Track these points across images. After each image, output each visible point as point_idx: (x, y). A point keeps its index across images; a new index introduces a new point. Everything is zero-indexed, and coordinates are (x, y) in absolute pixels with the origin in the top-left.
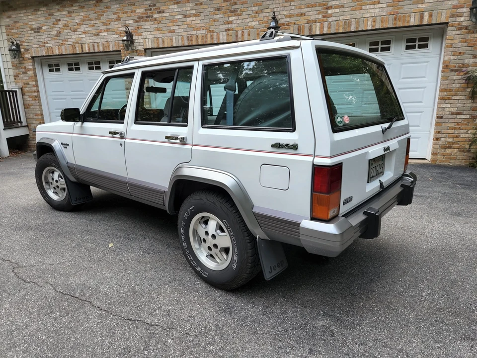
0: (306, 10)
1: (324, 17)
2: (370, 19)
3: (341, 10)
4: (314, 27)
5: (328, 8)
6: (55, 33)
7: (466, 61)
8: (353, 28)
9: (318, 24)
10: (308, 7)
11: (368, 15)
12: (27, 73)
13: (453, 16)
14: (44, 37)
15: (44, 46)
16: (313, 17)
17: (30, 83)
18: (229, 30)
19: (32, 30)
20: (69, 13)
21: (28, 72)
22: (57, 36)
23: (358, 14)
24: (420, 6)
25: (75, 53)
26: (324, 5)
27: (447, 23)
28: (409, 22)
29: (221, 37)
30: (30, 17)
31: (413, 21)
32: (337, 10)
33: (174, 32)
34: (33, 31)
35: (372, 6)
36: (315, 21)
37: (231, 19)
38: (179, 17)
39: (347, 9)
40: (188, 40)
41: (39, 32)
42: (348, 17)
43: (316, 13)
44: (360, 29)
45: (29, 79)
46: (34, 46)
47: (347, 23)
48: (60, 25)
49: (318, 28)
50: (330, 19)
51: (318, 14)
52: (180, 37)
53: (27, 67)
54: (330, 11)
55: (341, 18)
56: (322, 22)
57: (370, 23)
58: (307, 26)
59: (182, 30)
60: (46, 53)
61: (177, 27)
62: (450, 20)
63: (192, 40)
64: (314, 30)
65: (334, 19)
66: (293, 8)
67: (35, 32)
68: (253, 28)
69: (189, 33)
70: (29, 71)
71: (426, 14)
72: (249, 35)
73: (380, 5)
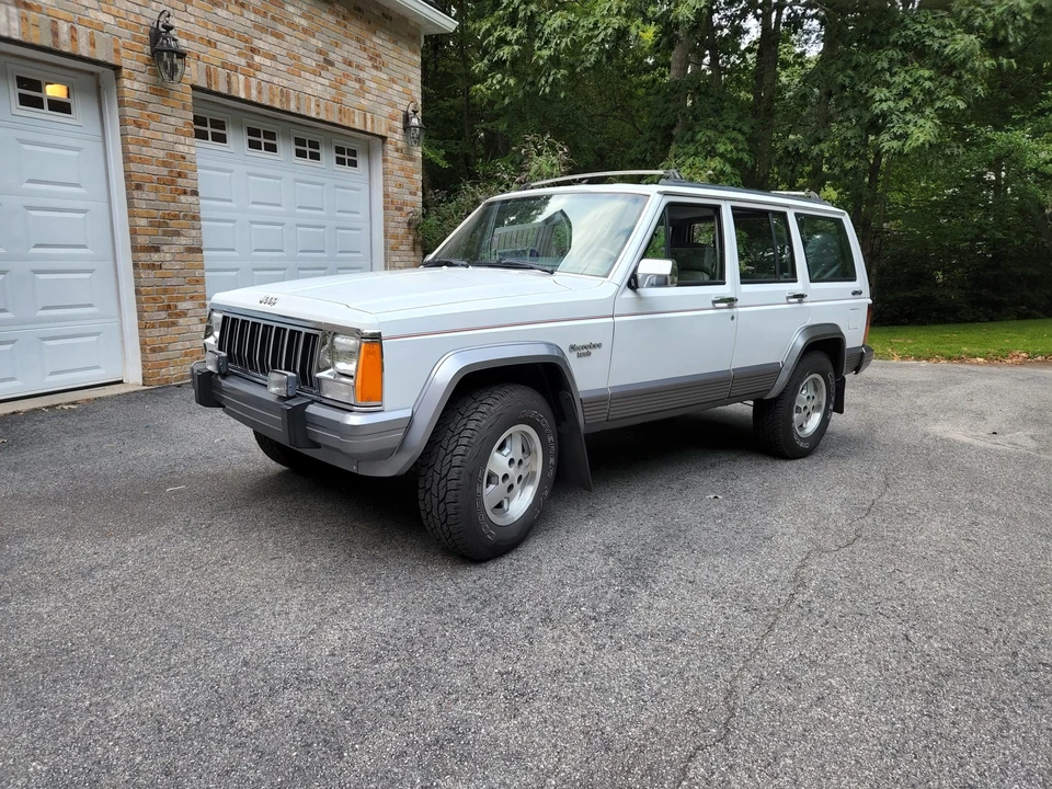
0: (215, 36)
1: (249, 66)
2: (313, 99)
3: (273, 63)
4: (233, 79)
5: (253, 51)
7: (405, 197)
8: (293, 108)
9: (242, 77)
10: (220, 31)
11: (310, 91)
13: (390, 129)
16: (230, 58)
18: (27, 6)
23: (297, 83)
24: (362, 100)
26: (246, 41)
27: (384, 138)
28: (354, 122)
31: (358, 124)
32: (268, 62)
35: (312, 77)
36: (235, 68)
39: (282, 67)
42: (285, 83)
43: (235, 51)
44: (302, 113)
47: (285, 94)
49: (241, 86)
50: (260, 75)
51: (239, 54)
54: (257, 59)
55: (275, 80)
56: (247, 76)
57: (313, 106)
58: (222, 73)
62: (389, 134)
64: (234, 86)
65: (266, 77)
66: (192, 19)
68: (100, 27)
71: (368, 115)
72: (93, 44)
73: (321, 80)
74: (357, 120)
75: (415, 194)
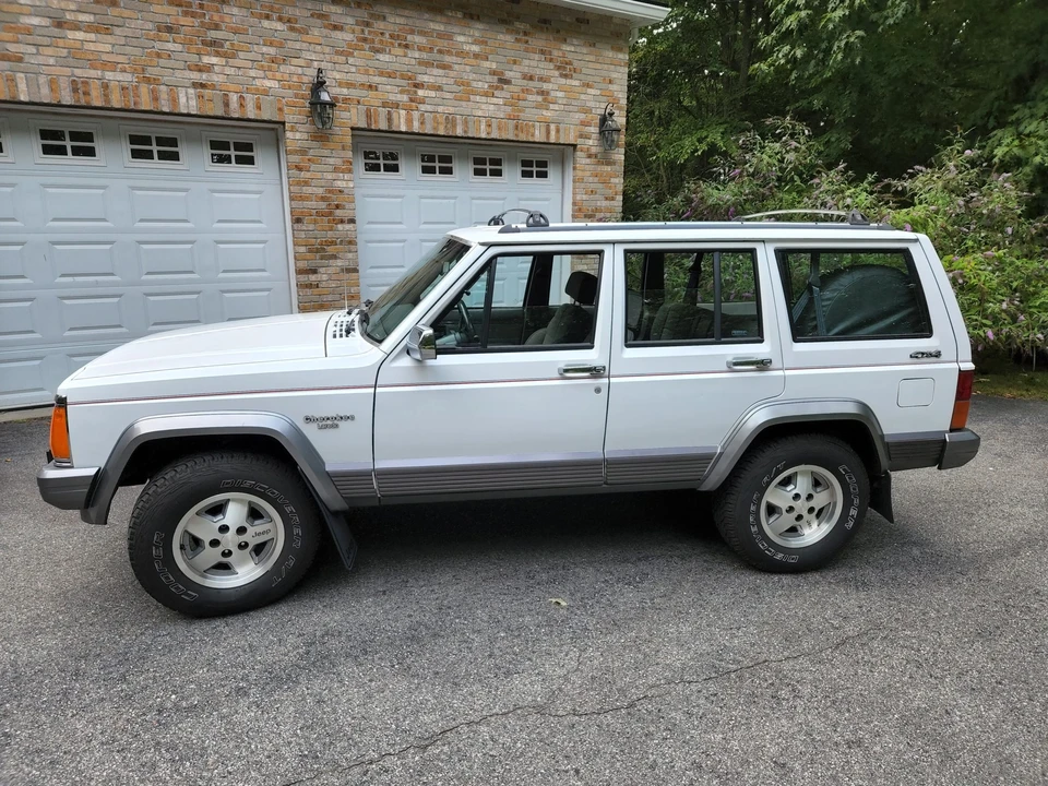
0: (377, 79)
1: (411, 100)
2: (484, 120)
3: (439, 94)
4: (395, 115)
5: (417, 86)
7: (599, 203)
8: (459, 132)
9: (403, 112)
10: (381, 74)
11: (480, 113)
13: (581, 136)
16: (392, 97)
18: (203, 86)
23: (465, 108)
24: (544, 112)
26: (410, 78)
27: (575, 146)
28: (533, 135)
29: (183, 100)
31: (539, 136)
32: (433, 94)
33: (20, 60)
35: (484, 99)
36: (397, 106)
37: (206, 60)
38: (35, 21)
39: (448, 96)
40: (75, 90)
42: (452, 110)
43: (397, 90)
44: (470, 135)
47: (450, 120)
49: (403, 121)
50: (423, 107)
51: (401, 92)
52: (42, 79)
54: (421, 93)
55: (440, 109)
56: (409, 110)
57: (483, 127)
58: (383, 112)
59: (52, 61)
61: (33, 50)
62: (579, 141)
63: (86, 93)
64: (395, 122)
65: (429, 108)
66: (353, 69)
68: (266, 92)
69: (78, 72)
71: (553, 127)
72: (259, 108)
73: (495, 100)
74: (537, 132)
75: (613, 199)
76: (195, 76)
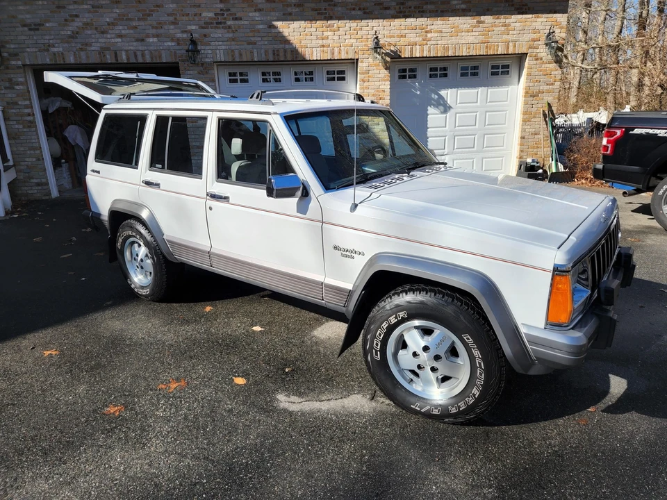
0: (407, 31)
1: (424, 40)
2: (465, 46)
3: (440, 34)
4: (414, 49)
5: (427, 32)
6: (69, 33)
7: (541, 88)
8: (450, 54)
9: (418, 47)
11: (463, 42)
12: (14, 88)
13: (530, 48)
14: (47, 37)
15: (48, 50)
16: (412, 40)
17: (20, 103)
18: (323, 46)
19: (24, 26)
20: (93, 7)
21: (17, 87)
22: (72, 37)
23: (454, 40)
24: (506, 36)
25: (103, 62)
26: (424, 29)
27: (527, 54)
28: (497, 51)
29: (315, 54)
30: (21, 8)
31: (501, 50)
32: (436, 35)
33: (255, 44)
34: (26, 29)
35: (466, 34)
36: (415, 44)
37: (325, 34)
38: (261, 27)
39: (445, 35)
41: (38, 29)
42: (446, 42)
43: (416, 35)
44: (457, 55)
45: (18, 96)
46: (28, 50)
47: (445, 49)
48: (77, 23)
49: (418, 51)
50: (429, 43)
51: (419, 36)
52: (263, 51)
53: (14, 79)
54: (429, 35)
55: (440, 43)
56: (422, 45)
57: (465, 49)
58: (408, 48)
59: (266, 43)
60: (51, 60)
61: (260, 39)
62: (529, 51)
63: (278, 55)
64: (414, 52)
65: (434, 43)
66: (393, 28)
67: (30, 30)
68: (351, 45)
70: (18, 85)
71: (511, 44)
72: (347, 53)
73: (474, 33)
74: (500, 48)
75: (552, 84)
76: (321, 42)
